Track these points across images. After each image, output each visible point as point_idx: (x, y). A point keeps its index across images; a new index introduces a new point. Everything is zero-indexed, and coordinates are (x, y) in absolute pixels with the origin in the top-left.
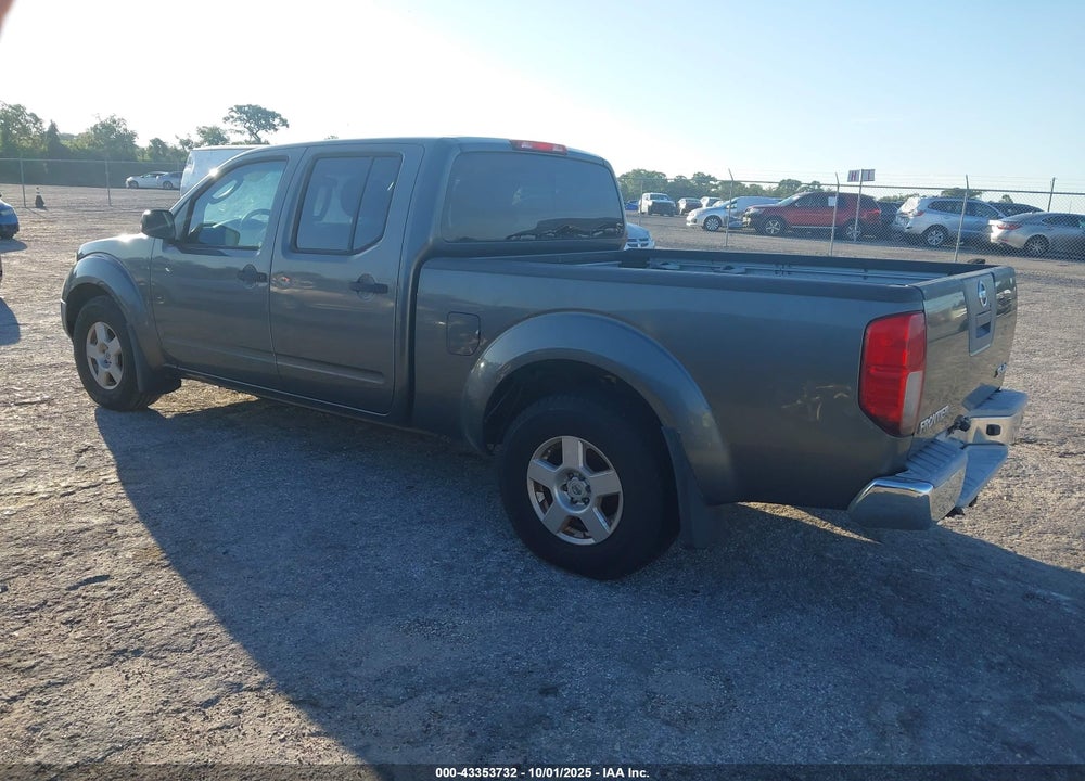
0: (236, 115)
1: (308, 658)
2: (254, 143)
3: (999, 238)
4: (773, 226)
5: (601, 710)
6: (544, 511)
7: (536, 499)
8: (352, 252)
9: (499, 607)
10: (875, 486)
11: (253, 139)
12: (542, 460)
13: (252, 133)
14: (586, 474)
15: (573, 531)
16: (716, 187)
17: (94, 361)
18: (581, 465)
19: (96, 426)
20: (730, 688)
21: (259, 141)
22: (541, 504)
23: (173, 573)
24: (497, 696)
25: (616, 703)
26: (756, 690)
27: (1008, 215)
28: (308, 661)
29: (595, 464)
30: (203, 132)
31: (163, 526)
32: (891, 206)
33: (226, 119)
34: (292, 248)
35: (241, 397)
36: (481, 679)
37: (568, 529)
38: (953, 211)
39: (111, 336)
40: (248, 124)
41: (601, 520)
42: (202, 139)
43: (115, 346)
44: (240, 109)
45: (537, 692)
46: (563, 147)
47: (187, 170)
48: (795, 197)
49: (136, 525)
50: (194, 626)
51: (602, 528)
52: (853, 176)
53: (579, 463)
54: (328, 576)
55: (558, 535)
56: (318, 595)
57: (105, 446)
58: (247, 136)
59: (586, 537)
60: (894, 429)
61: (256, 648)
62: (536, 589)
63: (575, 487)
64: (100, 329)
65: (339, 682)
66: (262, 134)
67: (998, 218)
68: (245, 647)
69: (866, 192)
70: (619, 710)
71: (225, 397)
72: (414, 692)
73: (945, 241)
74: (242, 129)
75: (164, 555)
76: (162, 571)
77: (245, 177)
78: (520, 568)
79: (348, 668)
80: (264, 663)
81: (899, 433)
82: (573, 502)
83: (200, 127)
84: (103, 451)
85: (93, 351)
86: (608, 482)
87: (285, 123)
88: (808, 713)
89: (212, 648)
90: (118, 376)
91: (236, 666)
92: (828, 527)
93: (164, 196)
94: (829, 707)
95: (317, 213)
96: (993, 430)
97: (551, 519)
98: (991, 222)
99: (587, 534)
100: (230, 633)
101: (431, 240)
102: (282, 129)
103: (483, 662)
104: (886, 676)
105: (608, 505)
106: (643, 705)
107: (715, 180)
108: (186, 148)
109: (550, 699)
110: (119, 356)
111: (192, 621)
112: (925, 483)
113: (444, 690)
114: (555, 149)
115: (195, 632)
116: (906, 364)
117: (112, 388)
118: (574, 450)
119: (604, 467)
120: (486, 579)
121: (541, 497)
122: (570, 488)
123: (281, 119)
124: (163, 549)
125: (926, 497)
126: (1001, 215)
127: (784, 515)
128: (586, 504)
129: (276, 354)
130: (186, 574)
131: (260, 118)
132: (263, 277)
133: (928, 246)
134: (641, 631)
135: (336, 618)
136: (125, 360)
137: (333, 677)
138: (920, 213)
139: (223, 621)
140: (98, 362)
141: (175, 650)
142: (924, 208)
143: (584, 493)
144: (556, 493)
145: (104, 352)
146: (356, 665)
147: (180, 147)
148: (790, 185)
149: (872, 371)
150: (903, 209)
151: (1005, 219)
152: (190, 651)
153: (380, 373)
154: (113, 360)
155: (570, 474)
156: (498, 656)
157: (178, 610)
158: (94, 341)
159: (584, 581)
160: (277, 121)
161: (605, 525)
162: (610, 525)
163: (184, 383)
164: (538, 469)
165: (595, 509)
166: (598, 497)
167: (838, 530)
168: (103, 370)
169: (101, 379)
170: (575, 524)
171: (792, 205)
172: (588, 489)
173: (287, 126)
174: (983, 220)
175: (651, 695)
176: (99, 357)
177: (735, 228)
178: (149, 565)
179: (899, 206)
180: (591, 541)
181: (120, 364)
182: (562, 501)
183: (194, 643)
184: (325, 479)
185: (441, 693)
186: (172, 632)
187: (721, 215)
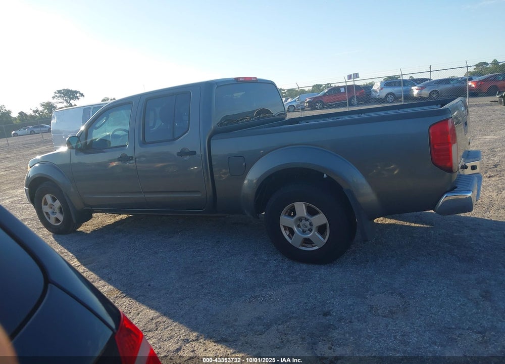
0: (58, 95)
1: (212, 322)
2: (69, 106)
3: (417, 94)
4: (319, 105)
5: (353, 317)
6: (291, 238)
7: (285, 234)
8: (174, 139)
9: (285, 284)
10: (446, 196)
11: (68, 105)
12: (285, 215)
13: (67, 102)
14: (308, 217)
15: (306, 245)
16: (285, 93)
17: (47, 213)
18: (306, 214)
19: (57, 243)
20: (403, 297)
21: (71, 105)
22: (289, 236)
23: (129, 299)
24: (305, 321)
25: (358, 312)
26: (415, 296)
27: (419, 84)
28: (213, 323)
29: (311, 212)
30: (43, 105)
31: (114, 280)
32: (368, 88)
33: (54, 98)
34: (144, 143)
35: (119, 218)
36: (294, 315)
37: (304, 244)
38: (395, 86)
39: (54, 200)
40: (65, 98)
41: (320, 237)
42: (43, 109)
43: (58, 204)
44: (59, 92)
45: (321, 315)
46: (256, 78)
47: (52, 121)
48: (326, 91)
49: (100, 282)
50: (152, 319)
51: (320, 241)
52: (350, 77)
53: (305, 214)
54: (202, 286)
55: (300, 248)
56: (202, 295)
57: (66, 251)
58: (65, 104)
59: (313, 247)
60: (450, 170)
61: (186, 323)
62: (298, 273)
63: (304, 225)
64: (48, 197)
65: (232, 329)
66: (72, 102)
67: (415, 86)
68: (181, 323)
69: (357, 83)
70: (361, 315)
71: (111, 220)
72: (268, 326)
73: (395, 100)
74: (61, 100)
75: (121, 292)
76: (124, 299)
77: (110, 115)
78: (286, 267)
79: (232, 323)
80: (194, 329)
81: (452, 172)
82: (304, 232)
83: (42, 103)
84: (67, 253)
85: (45, 209)
86: (321, 219)
87: (82, 95)
88: (441, 300)
89: (166, 327)
90: (61, 218)
91: (181, 332)
92: (408, 224)
93: (32, 138)
94: (450, 296)
95: (151, 125)
96: (474, 168)
97: (295, 241)
98: (413, 88)
99: (313, 245)
100: (170, 318)
101: (212, 127)
102: (81, 98)
103: (291, 308)
104: (465, 279)
105: (321, 230)
106: (370, 311)
107: (284, 90)
108: (37, 114)
109: (328, 317)
110: (60, 208)
111: (151, 317)
112: (469, 191)
113: (281, 323)
114: (253, 79)
115: (154, 322)
116: (450, 141)
117: (59, 224)
118: (301, 208)
119: (317, 213)
120: (273, 273)
121: (288, 232)
122: (301, 226)
123: (80, 94)
124: (119, 290)
125: (470, 197)
126: (416, 84)
127: (387, 222)
128: (311, 231)
129: (144, 192)
130: (136, 298)
131: (70, 94)
132: (132, 158)
133: (388, 102)
134: (353, 282)
135: (215, 303)
136: (64, 210)
137: (228, 327)
138: (382, 89)
139: (165, 314)
140: (49, 213)
141: (149, 331)
142: (383, 86)
143: (309, 227)
144: (295, 229)
145: (51, 208)
146: (236, 320)
147: (33, 114)
148: (317, 87)
149: (436, 147)
150: (374, 88)
151: (418, 86)
152: (157, 330)
153: (199, 191)
154: (57, 211)
155: (300, 219)
156: (297, 304)
157: (141, 314)
158: (46, 203)
159: (316, 266)
160: (78, 95)
161: (322, 239)
162: (324, 239)
163: (94, 215)
164: (285, 220)
165: (316, 233)
166: (317, 227)
167: (413, 225)
168: (53, 217)
169: (52, 221)
170: (308, 241)
171: (325, 94)
172: (311, 224)
173: (84, 96)
174: (409, 88)
175: (371, 307)
176: (49, 211)
177: (303, 109)
178: (116, 297)
179: (372, 87)
180: (316, 248)
181: (61, 212)
182: (300, 232)
183: (156, 326)
184: (177, 245)
185: (280, 324)
186: (144, 324)
187: (294, 104)
